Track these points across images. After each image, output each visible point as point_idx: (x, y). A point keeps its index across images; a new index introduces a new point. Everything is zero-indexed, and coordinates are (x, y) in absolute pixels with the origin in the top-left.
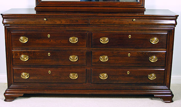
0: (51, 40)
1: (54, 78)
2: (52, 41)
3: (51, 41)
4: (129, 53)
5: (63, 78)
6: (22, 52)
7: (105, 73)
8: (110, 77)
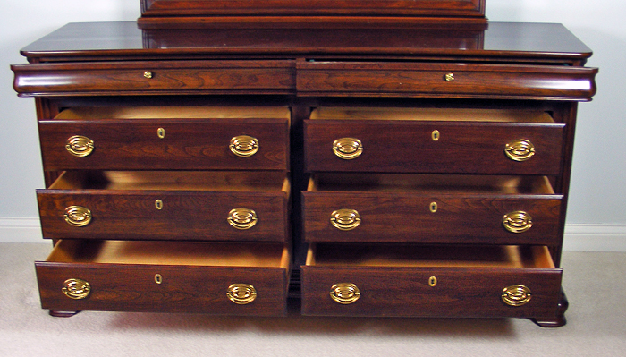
0: (170, 147)
1: (174, 299)
2: (171, 149)
3: (170, 151)
4: (435, 200)
5: (206, 299)
6: (68, 195)
7: (349, 281)
8: (370, 296)
